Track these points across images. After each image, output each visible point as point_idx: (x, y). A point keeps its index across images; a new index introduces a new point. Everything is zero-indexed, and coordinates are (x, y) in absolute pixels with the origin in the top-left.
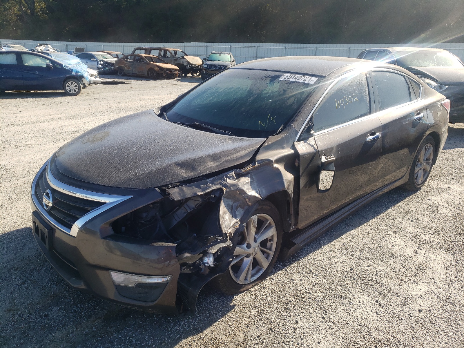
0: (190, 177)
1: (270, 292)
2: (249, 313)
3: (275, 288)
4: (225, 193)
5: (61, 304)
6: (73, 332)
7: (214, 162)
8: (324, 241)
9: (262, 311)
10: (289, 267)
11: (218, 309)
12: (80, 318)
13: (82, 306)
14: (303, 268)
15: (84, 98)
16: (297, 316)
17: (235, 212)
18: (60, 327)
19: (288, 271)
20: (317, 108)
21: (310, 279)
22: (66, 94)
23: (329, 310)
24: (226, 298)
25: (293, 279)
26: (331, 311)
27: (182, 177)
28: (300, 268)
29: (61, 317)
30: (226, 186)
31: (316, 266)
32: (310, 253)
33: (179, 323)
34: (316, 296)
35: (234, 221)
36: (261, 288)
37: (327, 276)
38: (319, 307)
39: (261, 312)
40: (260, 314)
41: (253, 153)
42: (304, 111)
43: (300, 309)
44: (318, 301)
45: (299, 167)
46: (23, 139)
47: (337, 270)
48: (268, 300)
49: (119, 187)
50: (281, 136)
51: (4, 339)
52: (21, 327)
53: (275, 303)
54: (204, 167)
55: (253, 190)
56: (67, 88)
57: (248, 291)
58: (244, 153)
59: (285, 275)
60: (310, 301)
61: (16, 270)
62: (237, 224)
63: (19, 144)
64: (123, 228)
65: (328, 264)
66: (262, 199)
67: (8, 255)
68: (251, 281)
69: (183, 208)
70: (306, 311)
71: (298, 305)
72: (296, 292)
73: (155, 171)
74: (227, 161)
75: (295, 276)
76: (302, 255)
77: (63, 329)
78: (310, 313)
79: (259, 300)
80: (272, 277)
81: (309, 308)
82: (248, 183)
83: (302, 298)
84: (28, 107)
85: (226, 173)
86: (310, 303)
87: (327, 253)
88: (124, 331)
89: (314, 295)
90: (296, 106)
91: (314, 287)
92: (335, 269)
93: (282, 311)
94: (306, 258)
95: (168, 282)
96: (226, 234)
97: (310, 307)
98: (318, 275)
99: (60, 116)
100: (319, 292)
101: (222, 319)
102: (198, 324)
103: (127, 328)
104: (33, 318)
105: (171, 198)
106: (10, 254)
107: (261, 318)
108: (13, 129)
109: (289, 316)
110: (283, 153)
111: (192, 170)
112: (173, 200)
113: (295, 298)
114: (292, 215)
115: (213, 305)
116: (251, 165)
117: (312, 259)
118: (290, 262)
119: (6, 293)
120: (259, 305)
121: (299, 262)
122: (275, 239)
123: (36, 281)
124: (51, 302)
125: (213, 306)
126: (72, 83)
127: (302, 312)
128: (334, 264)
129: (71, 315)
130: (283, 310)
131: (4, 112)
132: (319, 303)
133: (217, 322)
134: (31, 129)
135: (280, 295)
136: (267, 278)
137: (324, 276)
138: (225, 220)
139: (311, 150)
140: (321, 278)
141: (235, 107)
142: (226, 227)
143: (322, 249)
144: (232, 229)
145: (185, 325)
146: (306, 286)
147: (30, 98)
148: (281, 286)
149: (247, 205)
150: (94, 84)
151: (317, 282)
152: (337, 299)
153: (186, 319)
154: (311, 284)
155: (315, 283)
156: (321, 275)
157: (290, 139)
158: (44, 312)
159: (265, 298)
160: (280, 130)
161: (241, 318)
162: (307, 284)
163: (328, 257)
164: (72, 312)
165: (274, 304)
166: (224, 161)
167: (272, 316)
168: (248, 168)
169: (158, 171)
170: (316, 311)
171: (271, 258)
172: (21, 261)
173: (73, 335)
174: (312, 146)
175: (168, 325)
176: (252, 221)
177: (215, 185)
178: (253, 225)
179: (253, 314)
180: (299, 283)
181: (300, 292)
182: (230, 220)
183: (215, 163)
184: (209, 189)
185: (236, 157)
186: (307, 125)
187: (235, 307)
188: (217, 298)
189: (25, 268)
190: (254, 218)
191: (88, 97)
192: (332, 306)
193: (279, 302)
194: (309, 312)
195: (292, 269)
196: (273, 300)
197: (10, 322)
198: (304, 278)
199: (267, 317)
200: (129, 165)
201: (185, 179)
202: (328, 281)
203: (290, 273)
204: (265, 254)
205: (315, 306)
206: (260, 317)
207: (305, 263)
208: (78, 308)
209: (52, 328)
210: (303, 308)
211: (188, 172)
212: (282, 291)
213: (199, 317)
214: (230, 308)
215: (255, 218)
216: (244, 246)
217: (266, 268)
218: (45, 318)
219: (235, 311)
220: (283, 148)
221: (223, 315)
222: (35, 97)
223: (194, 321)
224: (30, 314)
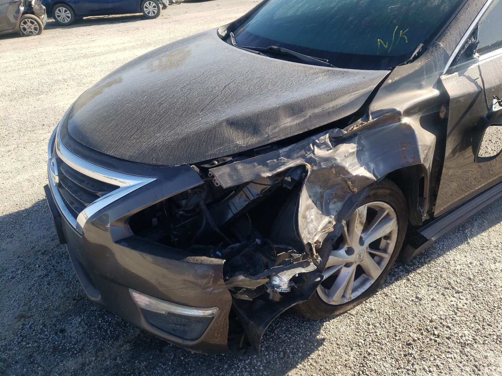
0: (250, 146)
1: (382, 319)
2: (345, 357)
3: (389, 312)
4: (309, 173)
5: (83, 313)
6: (90, 363)
7: (293, 118)
8: (471, 230)
9: (366, 355)
10: (413, 274)
11: (298, 344)
12: (104, 339)
13: (110, 319)
14: (436, 278)
15: (164, 20)
16: (428, 372)
17: (327, 204)
18: (76, 352)
19: (412, 282)
20: (487, 9)
21: (448, 298)
22: (145, 17)
23: (483, 366)
24: (311, 324)
25: (420, 296)
26: (487, 368)
27: (237, 146)
28: (432, 278)
29: (81, 334)
30: (311, 161)
31: (458, 276)
32: (448, 250)
33: (237, 364)
34: (460, 335)
35: (326, 219)
36: (366, 310)
37: (478, 296)
38: (466, 357)
39: (365, 357)
40: (364, 360)
41: (365, 99)
42: (463, 17)
43: (432, 359)
44: (464, 345)
45: (446, 120)
46: (89, 75)
47: (495, 285)
48: (378, 334)
49: (138, 161)
50: (417, 65)
51: (4, 363)
52: (29, 347)
53: (389, 341)
54: (275, 128)
55: (361, 166)
56: (145, 9)
57: (346, 314)
58: (348, 99)
59: (406, 288)
60: (449, 342)
61: (43, 254)
62: (330, 225)
63: (84, 81)
64: (155, 220)
65: (480, 272)
66: (377, 180)
67: (40, 231)
68: (352, 299)
69: (242, 192)
70: (443, 364)
71: (429, 349)
72: (424, 322)
73: (194, 135)
74: (316, 116)
75: (423, 292)
76: (434, 252)
77: (79, 355)
78: (449, 368)
79: (363, 333)
80: (385, 290)
81: (447, 358)
82: (353, 153)
83: (435, 335)
84: (103, 35)
85: (314, 137)
86: (449, 348)
87: (476, 251)
88: (157, 370)
89: (456, 332)
90: (447, 7)
91: (455, 316)
92: (492, 284)
93: (400, 359)
94: (440, 258)
95: (214, 316)
96: (309, 244)
97: (450, 356)
98: (462, 292)
99: (134, 44)
100: (464, 326)
101: (303, 363)
102: (265, 370)
103: (162, 366)
104: (46, 333)
105: (217, 184)
106: (42, 230)
107: (365, 368)
108: (83, 62)
109: (412, 371)
110: (420, 95)
111: (254, 134)
112: (221, 187)
113: (422, 334)
114: (425, 199)
115: (290, 336)
116: (360, 121)
117: (451, 262)
118: (415, 265)
119: (24, 289)
120: (363, 343)
121: (429, 266)
122: (394, 237)
123: (62, 273)
124: (72, 309)
125: (290, 338)
126: (150, 3)
127: (435, 364)
128: (489, 272)
129: (93, 333)
130: (403, 356)
131: (78, 42)
132: (466, 350)
133: (295, 370)
134: (100, 61)
135: (397, 327)
136: (377, 292)
137: (473, 294)
138: (309, 220)
139: (471, 88)
140: (467, 299)
141: (337, 16)
142: (309, 233)
143: (468, 243)
144: (321, 234)
145: (246, 369)
146: (441, 313)
147: (107, 24)
148: (399, 308)
149: (350, 191)
150: (177, 3)
151: (461, 306)
152: (497, 344)
153: (248, 358)
154: (450, 308)
155: (457, 308)
156: (466, 292)
157: (434, 70)
158: (61, 323)
159: (373, 331)
160: (415, 53)
161: (332, 365)
162: (444, 309)
163: (479, 259)
164: (95, 328)
165: (388, 343)
166: (310, 116)
167: (384, 367)
168: (354, 127)
169: (197, 135)
170: (461, 365)
171: (385, 263)
172: (52, 240)
173: (90, 367)
174: (474, 81)
175: (221, 367)
176: (357, 216)
177: (293, 159)
178: (359, 221)
179: (352, 358)
180: (429, 306)
181: (431, 324)
182: (317, 219)
183: (293, 120)
184: (282, 167)
185: (333, 107)
186: (466, 42)
187: (325, 343)
188: (298, 323)
189: (53, 253)
190: (360, 211)
191: (168, 20)
192: (489, 358)
193: (396, 340)
194: (447, 366)
195: (419, 279)
196: (385, 335)
197: (18, 336)
198: (437, 296)
199: (375, 368)
200: (158, 123)
201: (241, 151)
202: (480, 306)
203: (415, 285)
204: (376, 258)
205: (458, 354)
206: (363, 366)
207: (439, 268)
208: (104, 322)
209: (66, 352)
210: (438, 357)
211: (247, 137)
212: (402, 319)
213: (268, 357)
214: (316, 344)
215: (363, 210)
216: (342, 252)
217: (376, 279)
218: (61, 334)
219: (323, 351)
220: (420, 87)
221: (305, 356)
222: (112, 23)
223: (259, 364)
224: (44, 326)
